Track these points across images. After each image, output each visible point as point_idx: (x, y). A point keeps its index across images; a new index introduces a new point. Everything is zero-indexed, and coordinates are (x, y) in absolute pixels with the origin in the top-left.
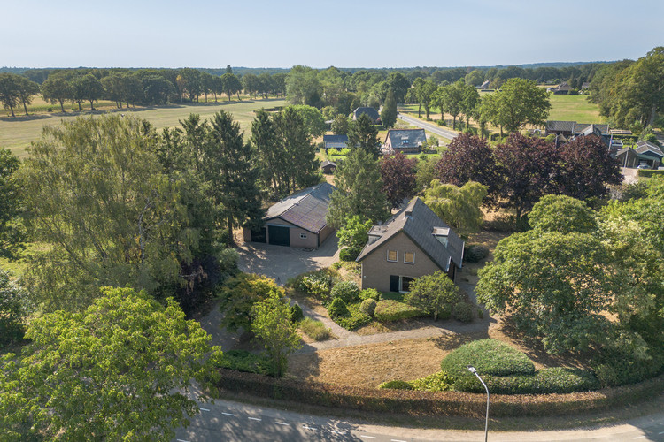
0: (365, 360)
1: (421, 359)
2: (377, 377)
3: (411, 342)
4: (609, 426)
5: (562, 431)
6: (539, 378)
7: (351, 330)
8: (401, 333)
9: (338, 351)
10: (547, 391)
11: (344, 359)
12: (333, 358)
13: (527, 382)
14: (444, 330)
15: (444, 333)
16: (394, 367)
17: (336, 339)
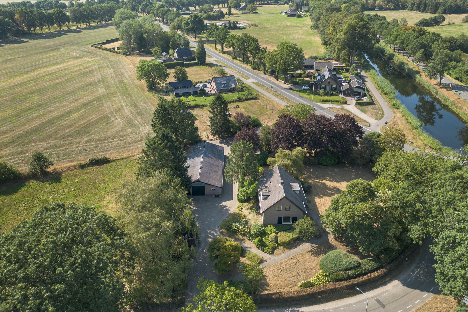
0: (286, 271)
1: (309, 264)
2: (295, 280)
3: (300, 255)
4: (390, 283)
5: (375, 290)
6: (363, 268)
7: (271, 254)
8: (293, 250)
9: (271, 269)
10: (366, 273)
11: (276, 273)
12: (271, 273)
13: (358, 271)
14: (311, 244)
15: (312, 246)
16: (300, 272)
17: (266, 261)
